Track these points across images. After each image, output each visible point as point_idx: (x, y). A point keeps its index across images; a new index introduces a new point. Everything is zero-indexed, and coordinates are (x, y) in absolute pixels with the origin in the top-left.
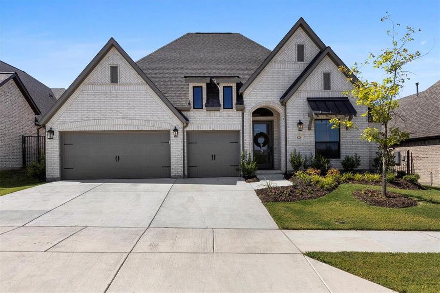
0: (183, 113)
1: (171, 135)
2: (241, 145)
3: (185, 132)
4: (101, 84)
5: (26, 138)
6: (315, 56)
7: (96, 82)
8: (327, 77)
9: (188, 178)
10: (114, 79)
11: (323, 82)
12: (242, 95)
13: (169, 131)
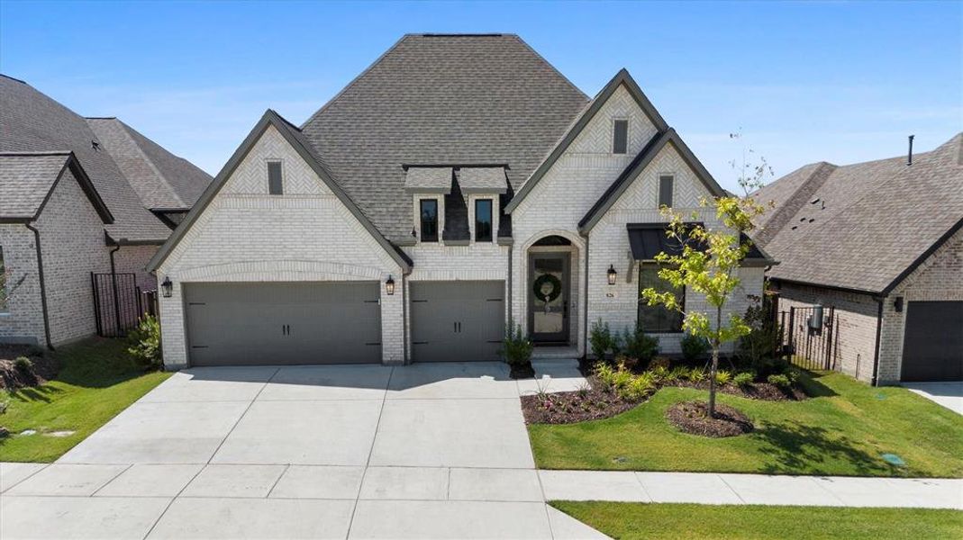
0: (403, 248)
1: (382, 290)
2: (507, 308)
3: (407, 283)
4: (253, 196)
5: (99, 276)
6: (647, 142)
7: (244, 191)
8: (666, 185)
9: (411, 364)
10: (276, 187)
11: (658, 194)
12: (509, 217)
13: (379, 282)
